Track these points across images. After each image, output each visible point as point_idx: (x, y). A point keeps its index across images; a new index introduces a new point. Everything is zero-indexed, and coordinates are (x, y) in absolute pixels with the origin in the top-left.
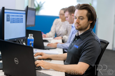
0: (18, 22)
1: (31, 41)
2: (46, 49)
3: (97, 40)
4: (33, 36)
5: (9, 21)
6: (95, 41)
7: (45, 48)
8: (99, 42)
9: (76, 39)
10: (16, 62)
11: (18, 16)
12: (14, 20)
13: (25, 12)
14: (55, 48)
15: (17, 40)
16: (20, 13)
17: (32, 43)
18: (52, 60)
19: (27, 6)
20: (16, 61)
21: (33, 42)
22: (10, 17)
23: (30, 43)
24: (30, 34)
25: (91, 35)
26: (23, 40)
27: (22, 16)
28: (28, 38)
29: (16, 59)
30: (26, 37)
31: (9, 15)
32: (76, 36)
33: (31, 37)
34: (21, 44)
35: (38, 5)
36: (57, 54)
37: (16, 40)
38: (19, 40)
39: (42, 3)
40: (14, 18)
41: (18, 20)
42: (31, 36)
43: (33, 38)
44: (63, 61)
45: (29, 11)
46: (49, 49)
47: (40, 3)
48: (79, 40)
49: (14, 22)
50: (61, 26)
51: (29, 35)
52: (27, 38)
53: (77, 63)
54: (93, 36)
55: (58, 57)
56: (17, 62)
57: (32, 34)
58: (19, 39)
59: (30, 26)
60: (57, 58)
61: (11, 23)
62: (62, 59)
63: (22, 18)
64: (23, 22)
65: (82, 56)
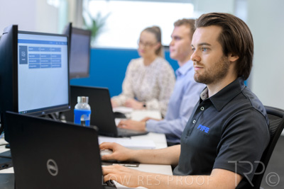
0: (49, 66)
1: (84, 115)
2: (121, 137)
3: (259, 108)
4: (90, 103)
5: (26, 62)
6: (253, 113)
7: (119, 134)
8: (265, 113)
9: (203, 109)
10: (51, 170)
11: (47, 49)
12: (38, 61)
13: (65, 39)
14: (145, 133)
15: (46, 112)
16: (54, 43)
17: (86, 120)
18: (140, 166)
19: (71, 24)
20: (52, 167)
21: (89, 119)
22: (29, 53)
23: (82, 119)
24: (81, 96)
25: (241, 95)
26: (61, 113)
27: (59, 50)
28: (76, 107)
29: (51, 163)
30: (69, 104)
31: (26, 47)
32: (201, 100)
33: (83, 104)
34: (55, 120)
35: (94, 22)
36: (152, 149)
37: (43, 113)
38: (52, 114)
39: (103, 15)
40: (37, 56)
41: (49, 61)
42: (84, 101)
43: (88, 107)
44: (170, 167)
45: (74, 36)
46: (129, 136)
47: (99, 15)
48: (210, 109)
49: (38, 67)
50: (143, 77)
51: (79, 99)
52: (73, 107)
53: (207, 171)
54: (246, 98)
55: (155, 156)
56: (54, 172)
57: (87, 98)
58: (52, 111)
59: (78, 77)
60: (153, 160)
61: (30, 68)
62: (166, 162)
63: (59, 56)
64: (60, 66)
65: (221, 152)
